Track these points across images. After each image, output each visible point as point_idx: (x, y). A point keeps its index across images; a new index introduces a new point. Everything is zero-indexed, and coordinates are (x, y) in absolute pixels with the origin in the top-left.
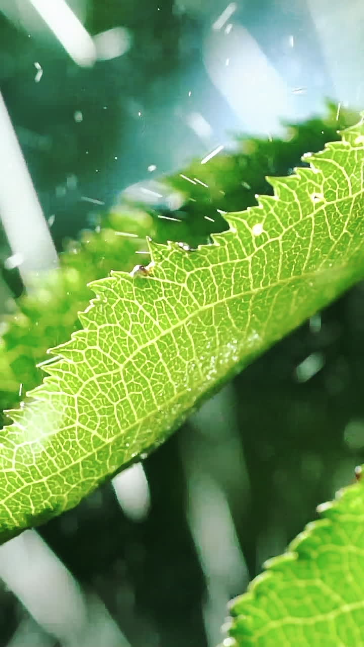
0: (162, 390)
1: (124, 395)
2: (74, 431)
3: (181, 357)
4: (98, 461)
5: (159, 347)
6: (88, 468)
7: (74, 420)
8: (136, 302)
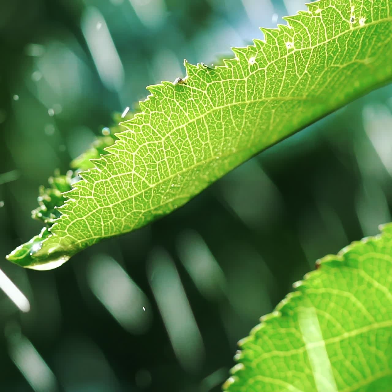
0: (187, 158)
1: (163, 157)
2: (131, 176)
3: (200, 139)
4: (145, 199)
5: (187, 130)
6: (138, 203)
7: (131, 169)
8: (175, 100)
